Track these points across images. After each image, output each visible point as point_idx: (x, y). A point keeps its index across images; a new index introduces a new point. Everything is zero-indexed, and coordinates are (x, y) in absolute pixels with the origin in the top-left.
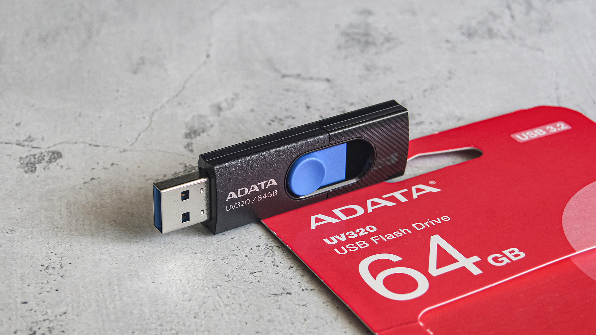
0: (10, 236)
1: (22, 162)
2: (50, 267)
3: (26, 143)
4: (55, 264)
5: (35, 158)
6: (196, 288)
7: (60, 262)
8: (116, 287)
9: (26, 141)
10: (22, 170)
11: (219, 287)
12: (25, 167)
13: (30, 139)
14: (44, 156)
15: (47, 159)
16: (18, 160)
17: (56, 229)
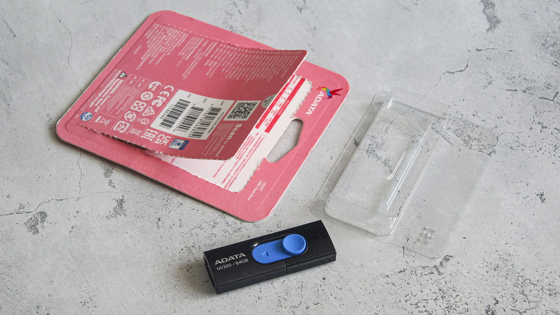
0: (52, 286)
1: (27, 226)
2: (86, 302)
3: (21, 211)
4: (87, 298)
5: (33, 221)
6: (165, 291)
7: (89, 296)
8: (126, 305)
9: (20, 208)
10: (31, 233)
11: (176, 287)
12: (31, 230)
13: (22, 207)
14: (37, 217)
15: (39, 219)
16: (24, 225)
17: (73, 273)
